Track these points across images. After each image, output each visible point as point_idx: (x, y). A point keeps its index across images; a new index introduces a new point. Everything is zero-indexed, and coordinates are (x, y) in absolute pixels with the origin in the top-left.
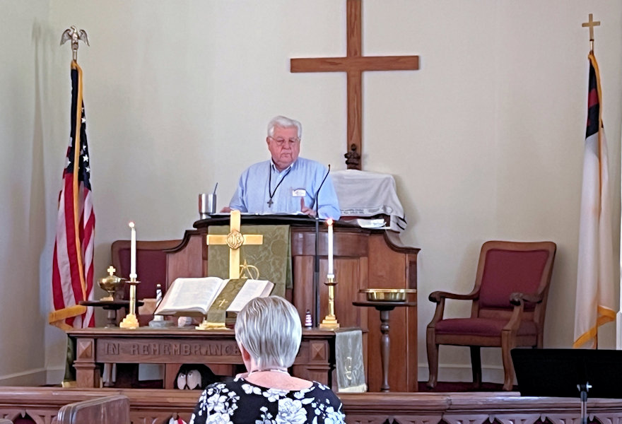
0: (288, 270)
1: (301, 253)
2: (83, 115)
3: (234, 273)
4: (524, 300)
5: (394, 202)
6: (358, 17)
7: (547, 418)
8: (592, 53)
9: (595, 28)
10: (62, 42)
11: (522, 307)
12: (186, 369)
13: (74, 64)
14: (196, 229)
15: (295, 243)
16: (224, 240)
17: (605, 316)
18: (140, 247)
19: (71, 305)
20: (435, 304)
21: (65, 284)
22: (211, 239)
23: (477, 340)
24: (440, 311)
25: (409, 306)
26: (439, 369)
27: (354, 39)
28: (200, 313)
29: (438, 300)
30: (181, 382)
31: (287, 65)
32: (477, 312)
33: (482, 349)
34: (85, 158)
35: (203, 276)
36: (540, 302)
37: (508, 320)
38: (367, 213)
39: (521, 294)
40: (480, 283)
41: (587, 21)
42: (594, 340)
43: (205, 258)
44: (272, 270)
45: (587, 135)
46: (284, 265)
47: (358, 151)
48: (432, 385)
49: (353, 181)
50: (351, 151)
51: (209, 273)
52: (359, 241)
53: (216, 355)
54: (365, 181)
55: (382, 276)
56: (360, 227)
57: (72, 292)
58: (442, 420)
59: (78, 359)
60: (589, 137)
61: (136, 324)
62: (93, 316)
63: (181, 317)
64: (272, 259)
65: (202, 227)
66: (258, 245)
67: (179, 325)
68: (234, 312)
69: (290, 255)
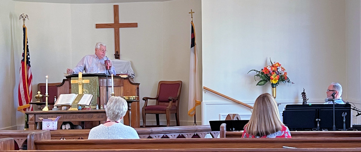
0: (98, 91)
1: (102, 85)
2: (27, 42)
3: (80, 92)
4: (173, 99)
5: (131, 70)
6: (117, 11)
7: (182, 135)
8: (192, 21)
9: (193, 14)
10: (20, 19)
11: (172, 101)
12: (65, 123)
13: (24, 26)
14: (67, 79)
15: (100, 82)
16: (76, 82)
17: (198, 103)
18: (49, 85)
19: (25, 104)
20: (145, 101)
21: (23, 97)
22: (72, 81)
23: (158, 112)
24: (146, 103)
25: (137, 101)
26: (146, 122)
27: (116, 18)
28: (69, 105)
29: (145, 100)
30: (63, 127)
31: (95, 26)
32: (157, 104)
33: (159, 115)
34: (29, 57)
35: (70, 94)
36: (177, 99)
37: (168, 105)
38: (122, 73)
39: (172, 97)
40: (158, 94)
41: (190, 12)
42: (194, 111)
43: (70, 88)
44: (93, 91)
45: (191, 47)
46: (97, 89)
47: (118, 53)
48: (144, 126)
49: (117, 63)
50: (116, 53)
51: (72, 92)
52: (120, 81)
53: (75, 118)
54: (121, 63)
55: (128, 93)
56: (120, 77)
57: (25, 100)
58: (149, 136)
59: (29, 121)
60: (192, 48)
61: (48, 110)
62: (32, 107)
63: (63, 107)
64: (92, 88)
65: (69, 78)
66: (88, 83)
67: (62, 109)
68: (80, 105)
69: (98, 86)
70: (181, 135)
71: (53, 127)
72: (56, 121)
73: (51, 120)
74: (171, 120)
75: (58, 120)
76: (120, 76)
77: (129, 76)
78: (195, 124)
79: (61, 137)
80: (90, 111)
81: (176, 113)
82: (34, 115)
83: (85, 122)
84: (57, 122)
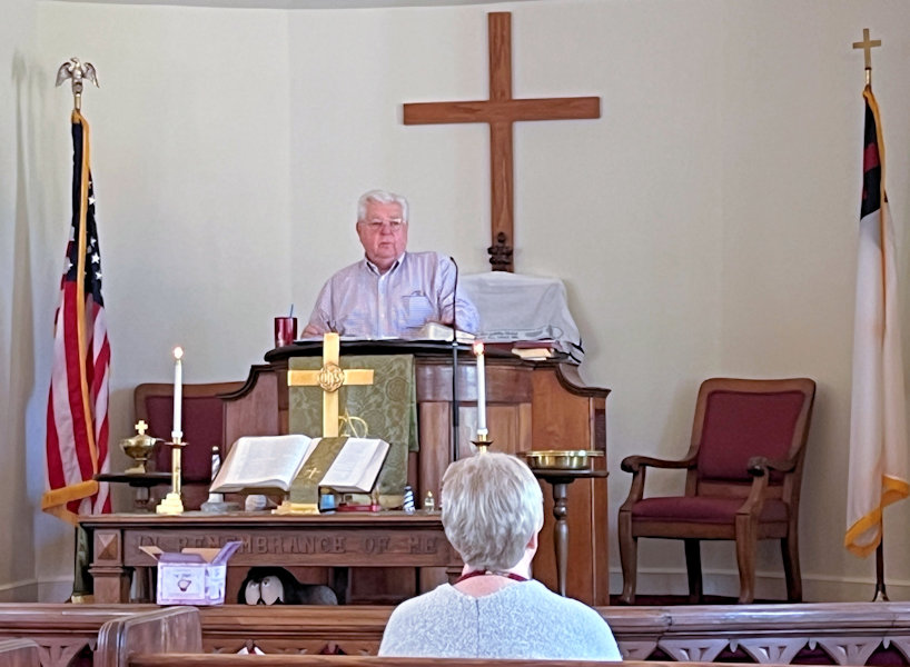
0: (412, 424)
1: (429, 397)
2: (91, 193)
3: (330, 429)
4: (770, 469)
5: (564, 321)
6: (506, 39)
7: (818, 645)
8: (868, 87)
9: (873, 50)
10: (59, 81)
11: (765, 478)
12: (258, 575)
13: (77, 116)
14: (268, 363)
15: (421, 382)
16: (314, 377)
17: (893, 492)
18: (190, 394)
19: (74, 480)
20: (631, 475)
21: (66, 449)
22: (294, 377)
23: (697, 529)
24: (638, 486)
25: (596, 476)
26: (639, 577)
27: (501, 73)
28: (279, 489)
29: (636, 468)
30: (252, 593)
31: (397, 114)
32: (694, 490)
33: (702, 543)
34: (95, 259)
35: (280, 434)
36: (792, 470)
37: (746, 499)
38: (522, 337)
39: (765, 459)
40: (698, 442)
41: (860, 39)
42: (878, 527)
43: (283, 407)
44: (388, 423)
45: (864, 213)
46: (406, 415)
47: (508, 244)
48: (628, 599)
49: (501, 289)
50: (497, 243)
51: (290, 429)
52: (516, 380)
53: (306, 552)
54: (517, 289)
55: (551, 433)
56: (518, 357)
57: (76, 462)
58: (658, 649)
59: (96, 562)
60: (866, 218)
61: (181, 508)
62: (108, 498)
63: (250, 497)
64: (387, 408)
65: (278, 360)
66: (366, 386)
67: (247, 508)
68: (329, 487)
69: (415, 400)
70: (813, 647)
71: (206, 590)
72: (218, 564)
73: (196, 558)
74: (758, 573)
75: (226, 558)
76: (515, 351)
77: (560, 355)
78: (880, 593)
79: (244, 641)
80: (375, 516)
81: (783, 535)
82: (118, 532)
83: (350, 571)
84: (223, 569)
